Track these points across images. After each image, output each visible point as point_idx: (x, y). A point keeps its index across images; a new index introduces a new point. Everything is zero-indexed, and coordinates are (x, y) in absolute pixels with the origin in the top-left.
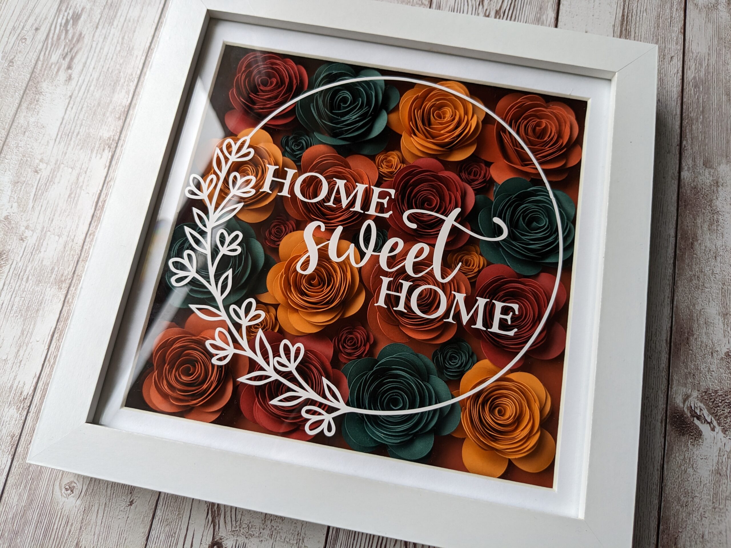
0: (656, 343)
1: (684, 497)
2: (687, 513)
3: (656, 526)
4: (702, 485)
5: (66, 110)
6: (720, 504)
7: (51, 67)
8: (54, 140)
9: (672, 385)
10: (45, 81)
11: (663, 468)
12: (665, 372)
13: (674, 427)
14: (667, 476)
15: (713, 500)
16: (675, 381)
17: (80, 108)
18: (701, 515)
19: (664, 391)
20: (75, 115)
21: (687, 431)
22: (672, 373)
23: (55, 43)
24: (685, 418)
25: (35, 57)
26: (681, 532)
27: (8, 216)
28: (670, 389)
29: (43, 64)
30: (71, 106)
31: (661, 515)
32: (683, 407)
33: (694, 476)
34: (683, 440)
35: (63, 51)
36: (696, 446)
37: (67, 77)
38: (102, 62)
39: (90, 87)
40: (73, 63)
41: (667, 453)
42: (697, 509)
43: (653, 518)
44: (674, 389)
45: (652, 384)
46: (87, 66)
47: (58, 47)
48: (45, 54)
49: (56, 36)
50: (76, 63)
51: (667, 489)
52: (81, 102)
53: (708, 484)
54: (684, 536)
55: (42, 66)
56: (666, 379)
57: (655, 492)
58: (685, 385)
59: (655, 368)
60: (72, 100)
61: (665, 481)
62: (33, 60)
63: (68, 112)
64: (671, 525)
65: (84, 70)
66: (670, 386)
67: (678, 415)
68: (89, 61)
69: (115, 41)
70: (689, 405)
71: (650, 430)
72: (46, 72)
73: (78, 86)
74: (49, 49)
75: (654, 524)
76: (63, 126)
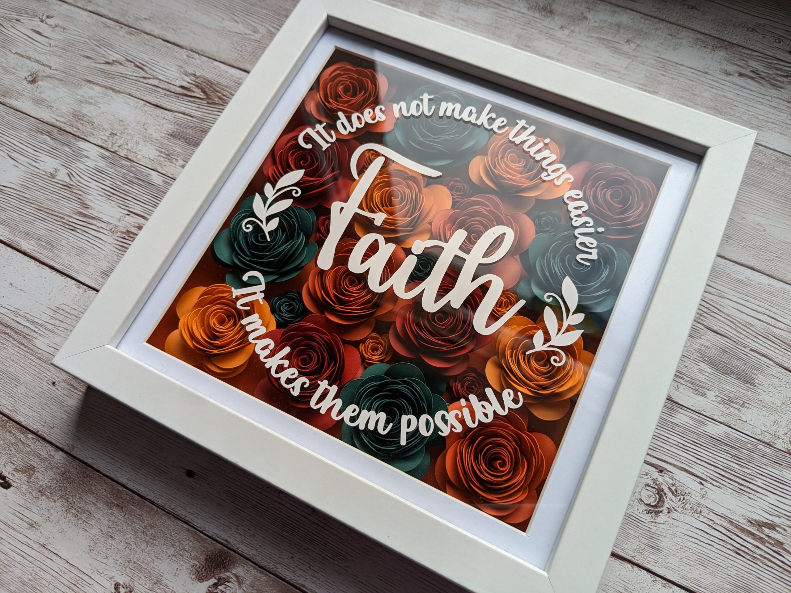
0: (305, 571)
1: (153, 533)
2: (138, 530)
3: (140, 492)
4: (154, 558)
5: (692, 68)
6: (131, 570)
7: (743, 60)
8: (659, 56)
9: (257, 570)
10: (728, 54)
11: (186, 522)
12: (273, 568)
13: (217, 552)
14: (177, 523)
15: (137, 564)
16: (260, 575)
17: (693, 79)
18: (129, 544)
19: (254, 558)
20: (684, 75)
21: (208, 565)
22: (269, 576)
23: (773, 65)
24: (221, 570)
25: (757, 48)
26: (125, 516)
27: (587, 19)
28: (254, 566)
29: (747, 54)
30: (696, 72)
31: (147, 502)
32: (231, 572)
33: (165, 553)
34: (201, 557)
35: (762, 72)
36: (191, 569)
37: (729, 72)
38: (744, 101)
39: (716, 89)
40: (745, 78)
41: (196, 533)
42: (136, 542)
43: (148, 493)
44: (252, 571)
45: (265, 548)
46: (741, 89)
47: (766, 67)
48: (760, 56)
49: (781, 67)
50: (747, 81)
51: (166, 518)
52: (700, 80)
53: (152, 565)
54: (120, 517)
55: (745, 54)
56: (266, 566)
57: (169, 504)
58: (252, 586)
59: (281, 559)
60: (703, 74)
61: (173, 519)
62: (753, 47)
63: (689, 69)
64: (134, 508)
65: (737, 86)
66: (257, 567)
67: (226, 562)
68: (748, 91)
69: (771, 116)
70: (231, 580)
71: (223, 524)
72: (738, 56)
73: (718, 80)
74: (766, 60)
75: (142, 490)
76: (674, 64)
